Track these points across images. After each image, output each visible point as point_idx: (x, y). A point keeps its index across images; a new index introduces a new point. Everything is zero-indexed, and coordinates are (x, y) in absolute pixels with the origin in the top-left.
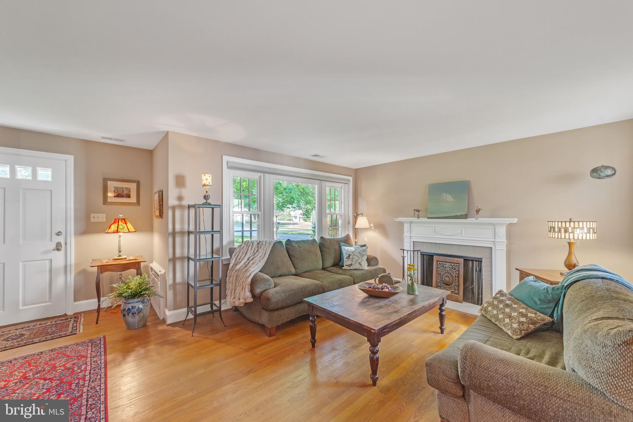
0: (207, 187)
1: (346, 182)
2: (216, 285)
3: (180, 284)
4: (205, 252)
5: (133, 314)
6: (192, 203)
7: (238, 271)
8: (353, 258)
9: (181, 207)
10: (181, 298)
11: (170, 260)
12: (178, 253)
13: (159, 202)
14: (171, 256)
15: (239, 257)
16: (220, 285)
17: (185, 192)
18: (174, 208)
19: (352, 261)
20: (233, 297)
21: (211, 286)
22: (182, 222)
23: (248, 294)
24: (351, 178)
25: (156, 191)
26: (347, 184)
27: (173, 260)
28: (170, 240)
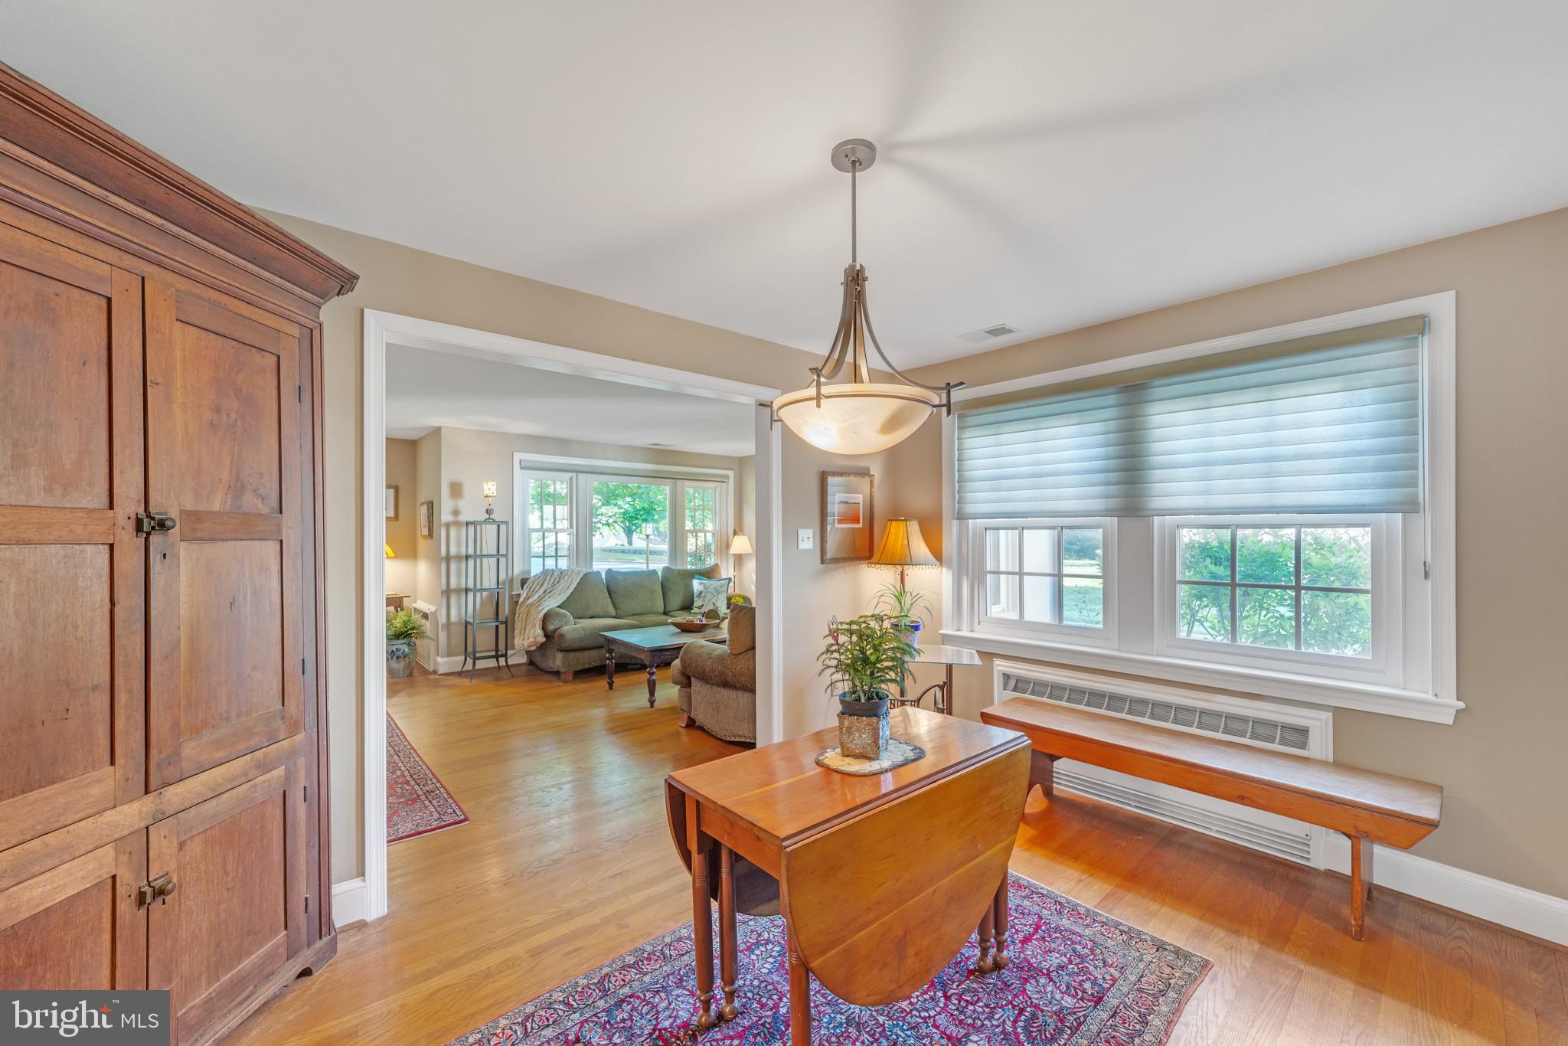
0: (490, 499)
1: (723, 480)
2: (502, 623)
3: (454, 623)
4: (489, 581)
5: (398, 658)
6: (471, 519)
7: (529, 606)
8: (705, 597)
9: (457, 524)
10: (458, 641)
11: (442, 592)
12: (453, 584)
13: (428, 516)
14: (444, 587)
15: (532, 590)
16: (506, 623)
17: (462, 504)
18: (448, 525)
19: (704, 600)
20: (522, 638)
21: (496, 623)
22: (459, 544)
23: (539, 632)
24: (731, 473)
25: (423, 501)
26: (724, 482)
27: (447, 592)
28: (444, 566)
